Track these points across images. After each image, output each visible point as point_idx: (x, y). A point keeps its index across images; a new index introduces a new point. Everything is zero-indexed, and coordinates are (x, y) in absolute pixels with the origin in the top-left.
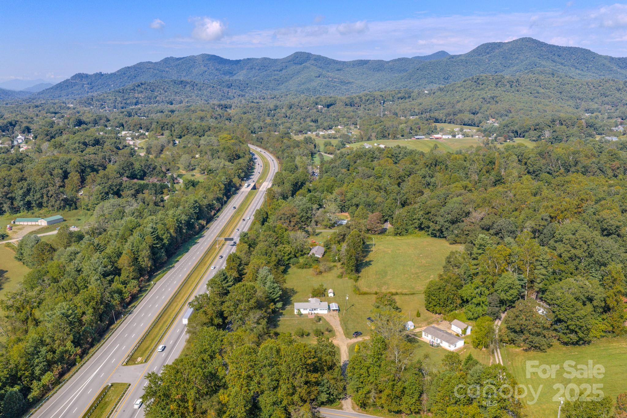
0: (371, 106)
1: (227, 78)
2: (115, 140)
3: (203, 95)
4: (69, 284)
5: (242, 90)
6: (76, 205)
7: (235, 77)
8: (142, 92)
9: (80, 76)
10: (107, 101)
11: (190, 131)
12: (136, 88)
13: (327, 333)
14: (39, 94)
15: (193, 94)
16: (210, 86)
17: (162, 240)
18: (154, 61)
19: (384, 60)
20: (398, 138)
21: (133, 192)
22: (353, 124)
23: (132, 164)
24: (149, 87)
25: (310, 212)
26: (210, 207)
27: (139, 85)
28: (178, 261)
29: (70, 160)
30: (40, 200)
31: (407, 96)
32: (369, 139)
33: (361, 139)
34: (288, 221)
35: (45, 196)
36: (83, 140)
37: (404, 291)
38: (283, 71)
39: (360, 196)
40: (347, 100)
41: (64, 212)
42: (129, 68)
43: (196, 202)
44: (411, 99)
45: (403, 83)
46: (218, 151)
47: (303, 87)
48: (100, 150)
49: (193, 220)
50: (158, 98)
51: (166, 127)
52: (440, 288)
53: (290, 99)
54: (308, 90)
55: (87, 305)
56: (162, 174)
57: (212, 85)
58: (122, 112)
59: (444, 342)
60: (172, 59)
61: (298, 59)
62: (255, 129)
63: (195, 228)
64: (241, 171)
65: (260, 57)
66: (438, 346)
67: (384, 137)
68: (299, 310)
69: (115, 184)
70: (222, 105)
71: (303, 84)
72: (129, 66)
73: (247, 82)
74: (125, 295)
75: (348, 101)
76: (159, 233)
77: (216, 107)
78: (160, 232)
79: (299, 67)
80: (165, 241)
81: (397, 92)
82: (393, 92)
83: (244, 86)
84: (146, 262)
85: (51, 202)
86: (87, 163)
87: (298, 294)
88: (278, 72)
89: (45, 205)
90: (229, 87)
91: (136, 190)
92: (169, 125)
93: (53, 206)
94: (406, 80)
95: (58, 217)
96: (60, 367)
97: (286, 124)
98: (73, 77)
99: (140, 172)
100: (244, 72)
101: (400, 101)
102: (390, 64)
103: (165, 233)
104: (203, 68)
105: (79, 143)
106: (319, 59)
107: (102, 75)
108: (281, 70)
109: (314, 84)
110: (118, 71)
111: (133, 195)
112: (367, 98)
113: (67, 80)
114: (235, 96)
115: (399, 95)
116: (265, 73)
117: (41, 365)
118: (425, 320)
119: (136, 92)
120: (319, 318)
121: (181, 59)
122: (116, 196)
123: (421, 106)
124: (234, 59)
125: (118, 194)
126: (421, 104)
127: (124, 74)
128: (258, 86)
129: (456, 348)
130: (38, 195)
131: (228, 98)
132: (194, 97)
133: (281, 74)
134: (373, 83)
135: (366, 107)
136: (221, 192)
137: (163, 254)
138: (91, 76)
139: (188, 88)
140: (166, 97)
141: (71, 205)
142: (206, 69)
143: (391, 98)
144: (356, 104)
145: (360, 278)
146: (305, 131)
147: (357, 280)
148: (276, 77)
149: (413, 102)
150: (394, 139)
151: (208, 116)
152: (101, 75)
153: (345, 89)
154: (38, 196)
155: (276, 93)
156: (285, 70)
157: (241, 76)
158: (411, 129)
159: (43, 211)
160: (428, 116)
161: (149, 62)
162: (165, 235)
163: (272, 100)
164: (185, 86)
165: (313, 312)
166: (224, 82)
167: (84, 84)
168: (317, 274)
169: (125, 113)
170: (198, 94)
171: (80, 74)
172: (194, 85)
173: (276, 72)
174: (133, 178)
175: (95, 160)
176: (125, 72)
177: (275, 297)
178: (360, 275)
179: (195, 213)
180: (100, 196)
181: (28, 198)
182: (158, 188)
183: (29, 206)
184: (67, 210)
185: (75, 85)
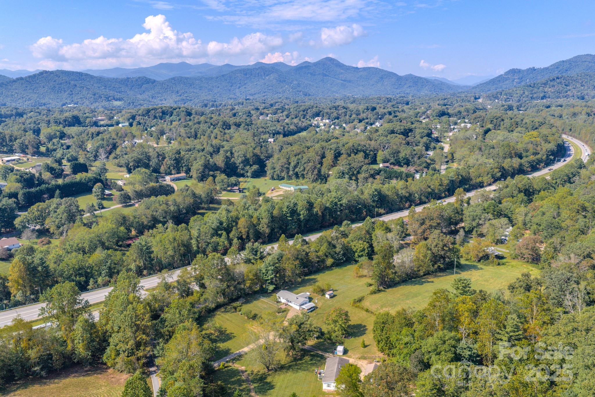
6: (326, 180)
8: (553, 86)
9: (513, 72)
12: (549, 82)
23: (399, 152)
24: (564, 81)
30: (302, 173)
35: (306, 170)
36: (392, 129)
41: (316, 184)
49: (360, 206)
50: (569, 93)
51: (495, 121)
52: (385, 323)
56: (424, 165)
58: (503, 106)
64: (498, 170)
68: (279, 297)
78: (299, 208)
84: (264, 228)
85: (309, 175)
89: (305, 176)
93: (309, 178)
95: (306, 187)
98: (507, 72)
99: (403, 160)
110: (551, 66)
113: (502, 75)
118: (363, 353)
119: (548, 86)
120: (283, 311)
127: (557, 68)
129: (329, 388)
136: (440, 187)
138: (524, 71)
141: (322, 180)
145: (383, 292)
147: (374, 293)
152: (534, 69)
154: (302, 169)
161: (589, 55)
162: (303, 211)
165: (289, 304)
168: (358, 277)
169: (506, 107)
171: (513, 69)
174: (396, 165)
176: (557, 66)
177: (267, 278)
178: (387, 290)
179: (374, 201)
180: (338, 175)
181: (297, 170)
182: (404, 176)
183: (297, 176)
184: (319, 183)
185: (506, 80)
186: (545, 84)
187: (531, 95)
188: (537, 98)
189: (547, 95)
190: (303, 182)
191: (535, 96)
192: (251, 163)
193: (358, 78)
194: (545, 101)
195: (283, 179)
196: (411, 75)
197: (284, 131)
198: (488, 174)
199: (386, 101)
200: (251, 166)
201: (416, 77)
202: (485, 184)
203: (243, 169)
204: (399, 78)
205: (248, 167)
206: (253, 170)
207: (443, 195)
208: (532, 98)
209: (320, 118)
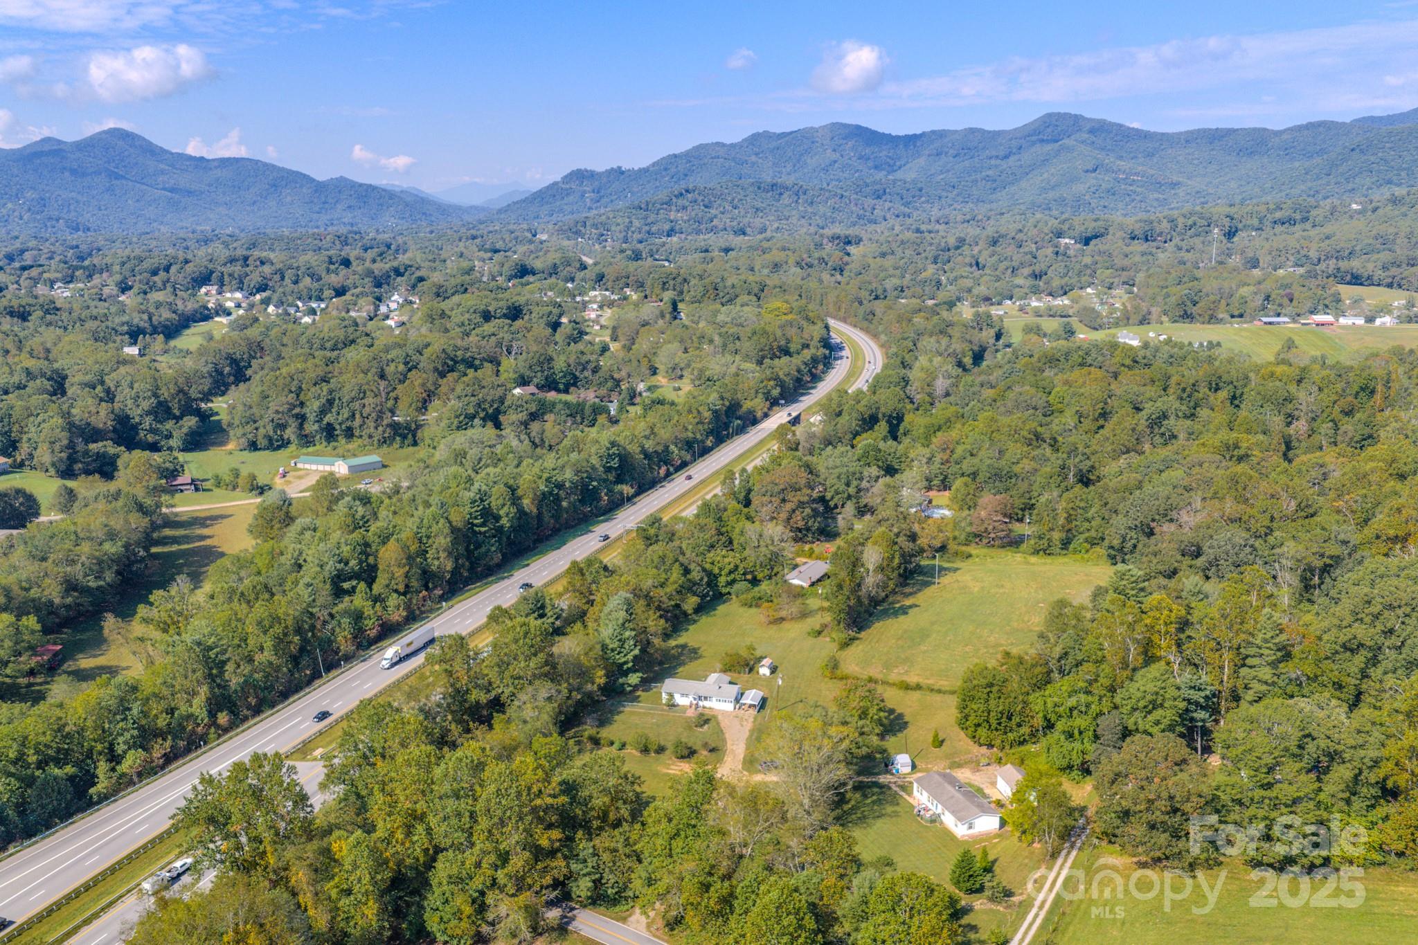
0: (1197, 241)
1: (880, 175)
2: (550, 308)
3: (815, 214)
4: (255, 587)
5: (907, 204)
6: (414, 436)
7: (899, 175)
8: (684, 208)
9: (580, 176)
10: (613, 228)
11: (721, 294)
12: (674, 200)
13: (705, 753)
14: (500, 211)
15: (794, 212)
16: (836, 195)
17: (497, 518)
18: (728, 142)
19: (1269, 127)
20: (1220, 321)
21: (523, 416)
22: (1124, 283)
23: (551, 359)
24: (701, 198)
25: (855, 483)
26: (662, 457)
27: (681, 194)
28: (528, 565)
29: (427, 345)
30: (349, 424)
31: (1298, 216)
32: (1144, 321)
33: (1125, 320)
34: (777, 501)
35: (357, 416)
36: (483, 307)
37: (942, 683)
38: (1012, 158)
39: (982, 453)
40: (1138, 226)
41: (391, 449)
42: (675, 156)
43: (613, 444)
44: (1308, 225)
45: (1309, 184)
46: (738, 338)
47: (1051, 195)
48: (506, 328)
49: (595, 483)
50: (715, 222)
51: (671, 283)
52: (991, 685)
53: (1008, 224)
54: (1061, 201)
55: (265, 632)
56: (610, 384)
57: (839, 191)
58: (622, 251)
59: (946, 812)
60: (767, 135)
61: (1049, 130)
62: (885, 291)
63: (600, 499)
64: (772, 383)
65: (960, 128)
66: (935, 819)
67: (1187, 317)
68: (671, 696)
69: (489, 398)
70: (838, 238)
71: (1053, 188)
72: (677, 152)
73: (919, 185)
74: (366, 622)
75: (1139, 229)
76: (493, 504)
77: (825, 241)
78: (495, 502)
79: (1048, 147)
80: (504, 521)
81: (1272, 206)
82: (1263, 208)
83: (913, 195)
84: (441, 560)
85: (368, 427)
86: (459, 353)
87: (700, 661)
88: (998, 162)
89: (357, 433)
90: (879, 197)
91: (531, 414)
92: (679, 280)
93: (370, 437)
94: (1318, 178)
95: (374, 458)
96: (168, 743)
97: (960, 281)
98: (566, 177)
99: (564, 376)
100: (922, 161)
101: (1279, 228)
102: (1285, 137)
103: (504, 505)
104: (830, 155)
105: (475, 312)
106: (1100, 129)
107: (623, 173)
108: (1006, 157)
109: (1079, 188)
110: (654, 165)
111: (521, 423)
112: (1190, 222)
113: (555, 184)
114: (888, 216)
115: (1278, 215)
116: (967, 163)
117: (127, 735)
118: (947, 757)
119: (674, 208)
120: (705, 720)
121: (784, 135)
122: (490, 424)
123: (1327, 242)
124: (901, 133)
125: (494, 419)
126: (1328, 238)
127: (666, 169)
128: (944, 194)
129: (971, 832)
130: (345, 413)
131: (870, 221)
132: (794, 220)
133: (1004, 164)
134: (1233, 184)
135: (1183, 244)
136: (700, 427)
137: (493, 549)
138: (600, 174)
139: (786, 199)
140: (732, 219)
141: (404, 437)
142: (835, 156)
143: (1255, 222)
144: (1160, 234)
145: (857, 642)
146: (998, 298)
147: (845, 645)
148: (990, 173)
149: (1313, 233)
150: (1209, 323)
151: (791, 261)
152: (619, 172)
153: (1157, 200)
154: (346, 416)
155: (982, 210)
156: (1016, 157)
157: (911, 172)
158: (1267, 298)
159: (354, 445)
160: (1332, 267)
161: (717, 144)
162: (506, 508)
163: (966, 225)
164: (781, 194)
165: (701, 703)
166: (867, 186)
167: (585, 192)
168: (770, 623)
169: (629, 252)
170: (806, 212)
171: (579, 171)
172: (799, 192)
173: (993, 162)
174: (550, 389)
175: (479, 347)
176: (667, 165)
177: (623, 660)
178: (863, 634)
179: (608, 469)
180: (456, 422)
181: (329, 418)
182: (588, 411)
183: (329, 433)
184: (396, 445)
185: (568, 194)
186: (669, 203)
187: (647, 228)
188: (660, 233)
189: (677, 228)
190: (350, 446)
191: (654, 229)
192: (177, 412)
193: (210, 185)
194: (675, 239)
195: (285, 444)
196: (342, 179)
197: (151, 325)
198: (757, 392)
199: (337, 242)
200: (178, 419)
201: (361, 185)
202: (759, 414)
203: (152, 431)
204: (320, 188)
205: (169, 425)
206: (185, 430)
207: (709, 443)
208: (648, 233)
209: (213, 289)
